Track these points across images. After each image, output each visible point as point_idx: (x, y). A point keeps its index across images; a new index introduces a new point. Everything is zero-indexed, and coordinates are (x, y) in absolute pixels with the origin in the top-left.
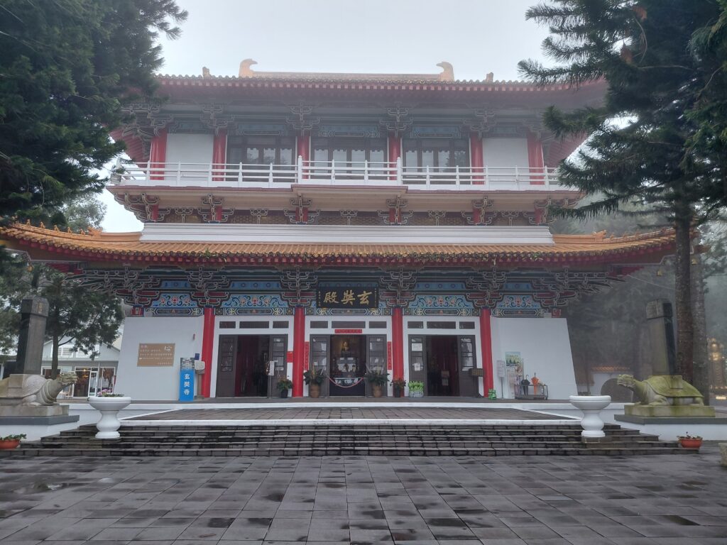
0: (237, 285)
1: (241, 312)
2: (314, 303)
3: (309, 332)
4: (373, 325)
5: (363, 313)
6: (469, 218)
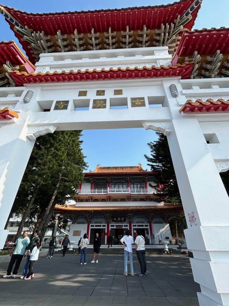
0: (95, 216)
1: (95, 223)
2: (111, 220)
3: (110, 228)
4: (125, 226)
5: (122, 223)
6: (145, 200)
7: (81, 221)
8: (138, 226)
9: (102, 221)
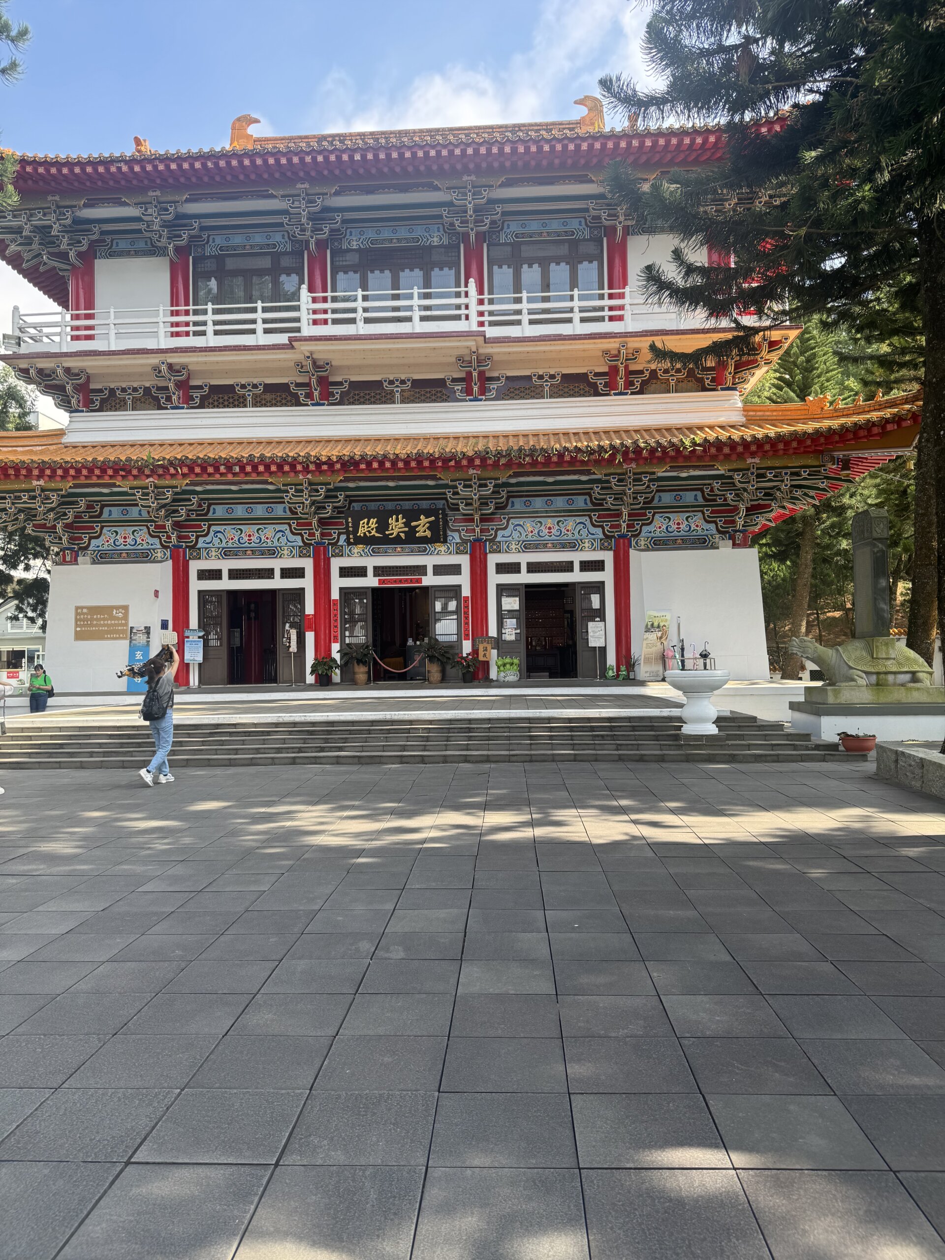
1: (228, 553)
3: (337, 583)
7: (122, 547)
8: (533, 568)
9: (275, 540)
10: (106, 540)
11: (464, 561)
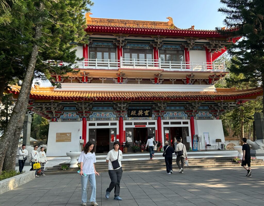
0: (96, 108)
1: (97, 119)
2: (127, 115)
3: (125, 127)
4: (150, 124)
5: (146, 119)
6: (185, 81)
7: (69, 117)
9: (109, 116)
10: (65, 116)
11: (156, 121)
